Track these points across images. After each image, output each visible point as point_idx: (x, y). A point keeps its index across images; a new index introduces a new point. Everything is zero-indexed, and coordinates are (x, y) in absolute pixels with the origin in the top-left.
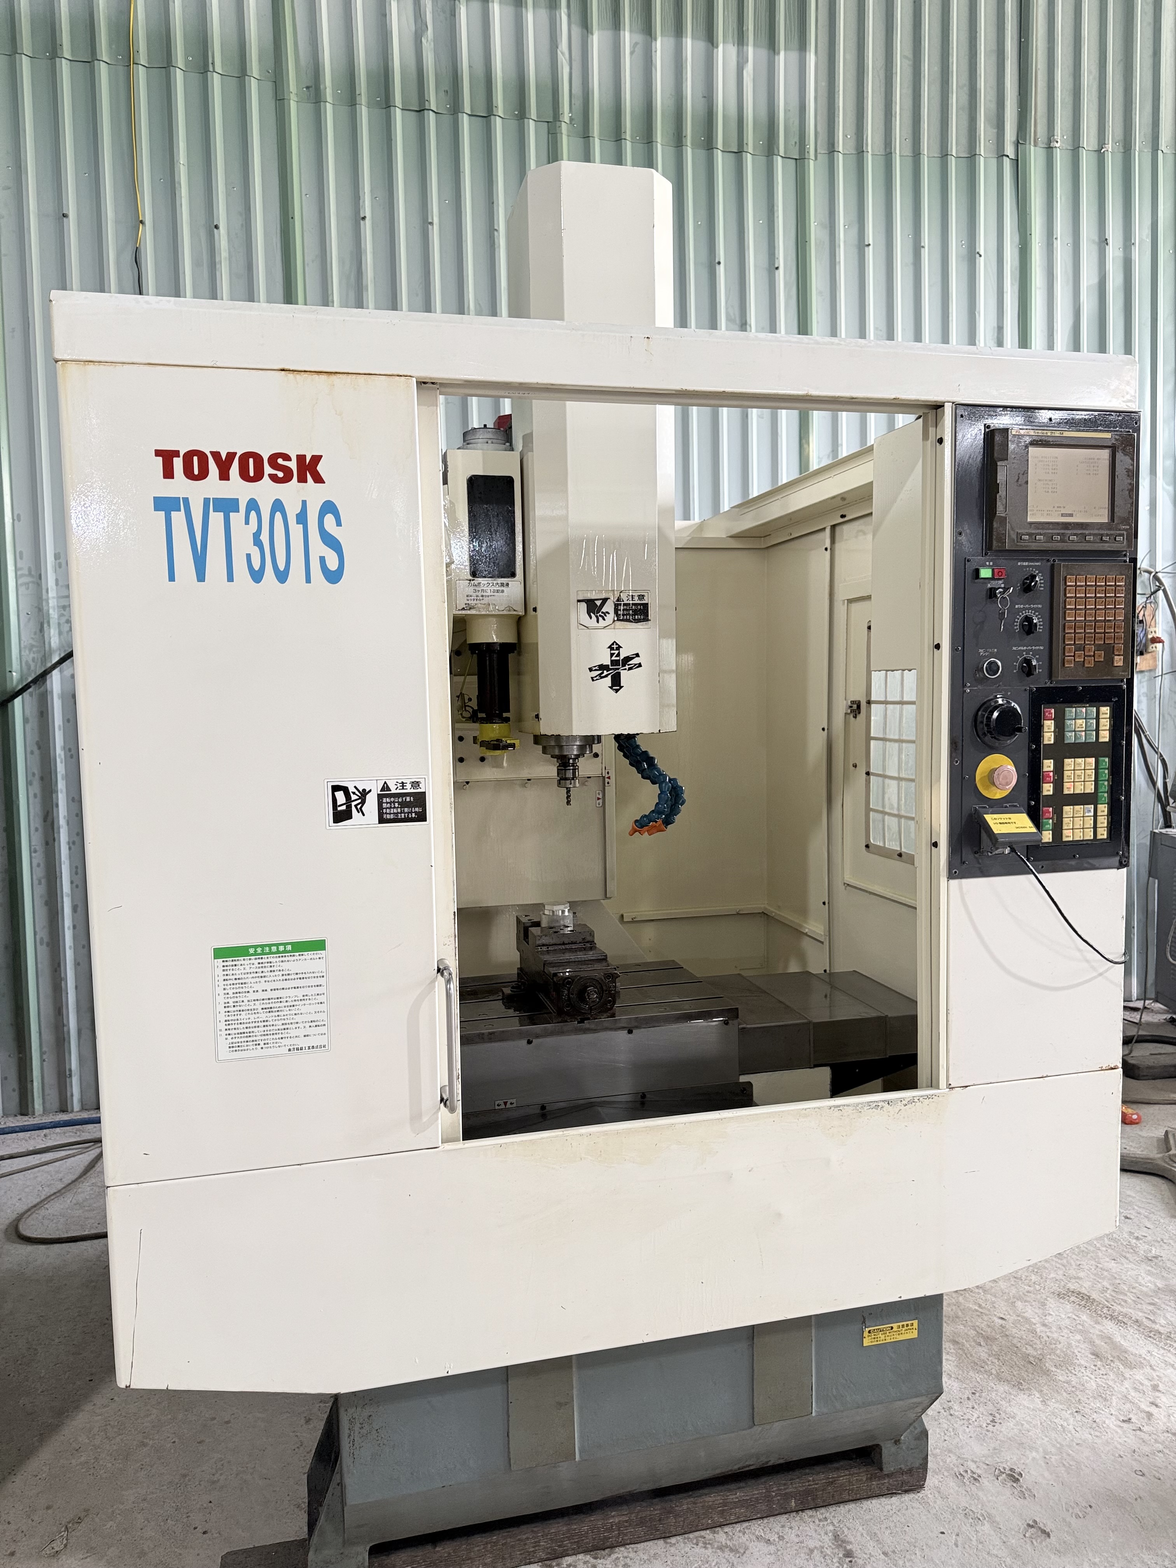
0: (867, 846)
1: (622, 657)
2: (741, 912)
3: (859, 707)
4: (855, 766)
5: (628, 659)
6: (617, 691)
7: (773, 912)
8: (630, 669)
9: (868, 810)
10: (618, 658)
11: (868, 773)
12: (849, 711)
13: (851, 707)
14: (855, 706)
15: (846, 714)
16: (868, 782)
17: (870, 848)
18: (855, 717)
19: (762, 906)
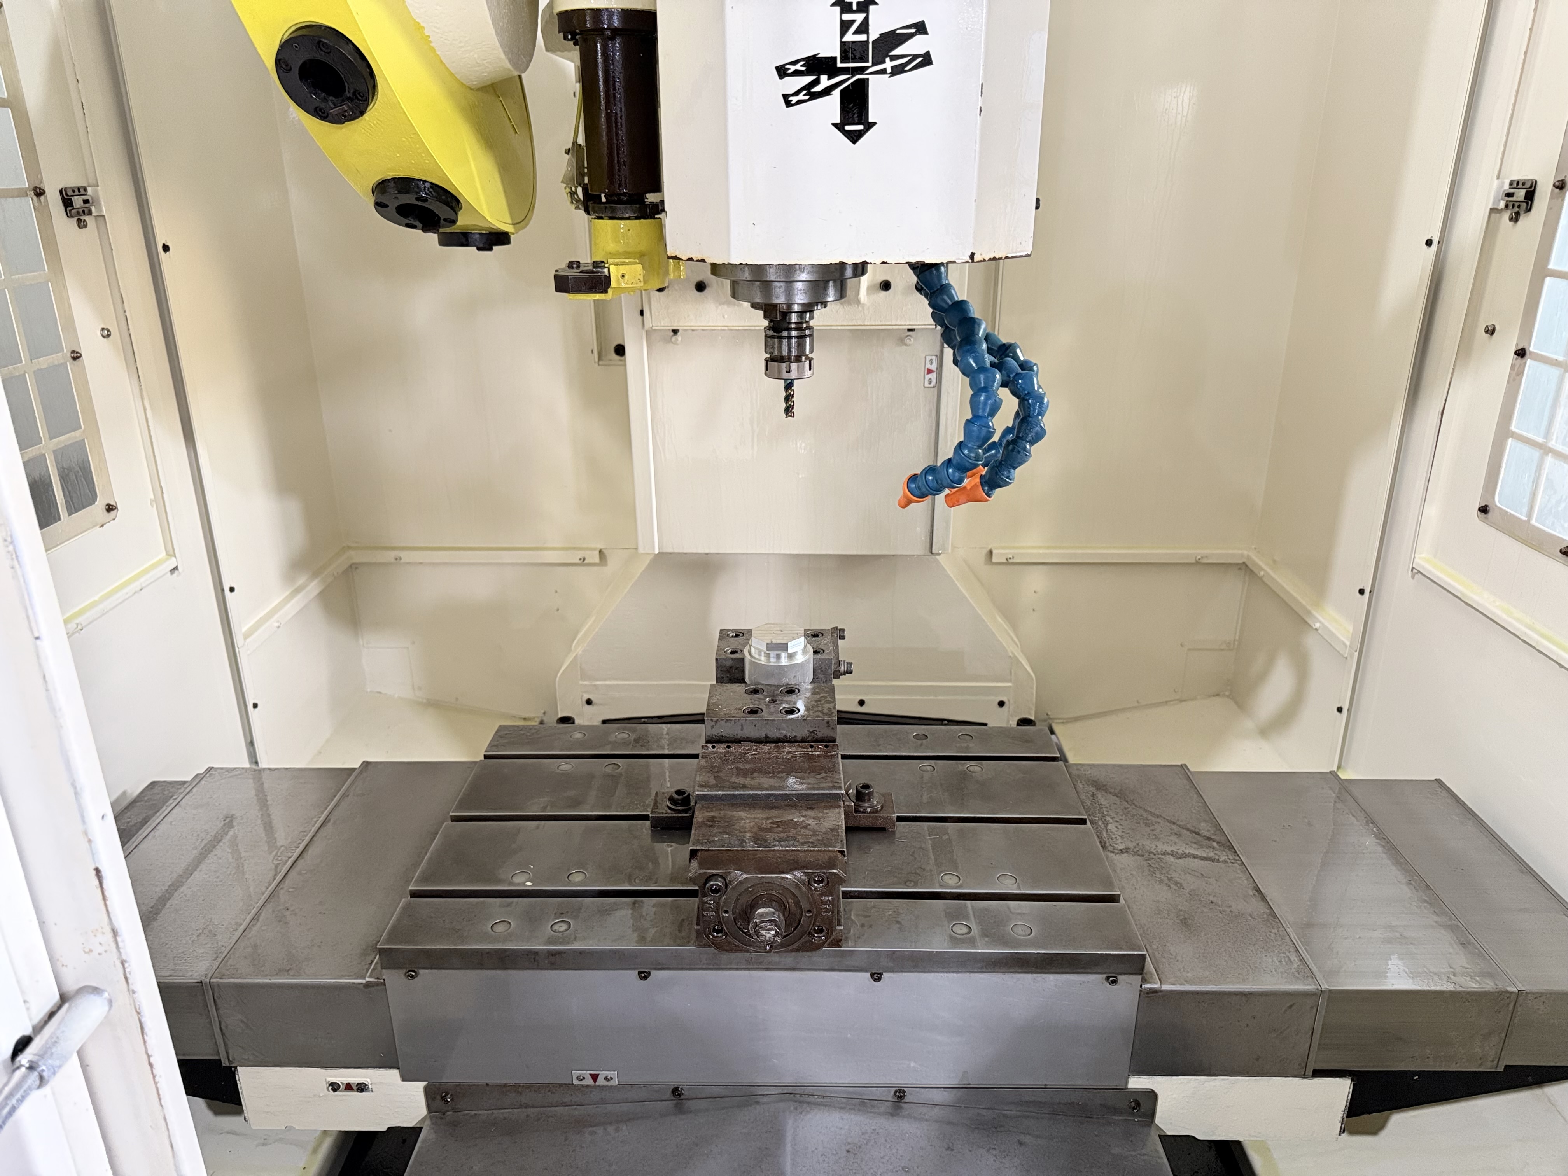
0: (1484, 510)
1: (874, 34)
2: (1205, 561)
3: (1530, 196)
4: (1491, 331)
5: (892, 39)
6: (854, 137)
7: (1262, 569)
8: (898, 71)
9: (1503, 432)
10: (862, 37)
11: (1521, 353)
12: (1502, 204)
13: (1509, 195)
14: (1521, 194)
15: (1493, 210)
16: (1516, 374)
17: (1490, 515)
18: (1515, 219)
19: (1245, 553)
